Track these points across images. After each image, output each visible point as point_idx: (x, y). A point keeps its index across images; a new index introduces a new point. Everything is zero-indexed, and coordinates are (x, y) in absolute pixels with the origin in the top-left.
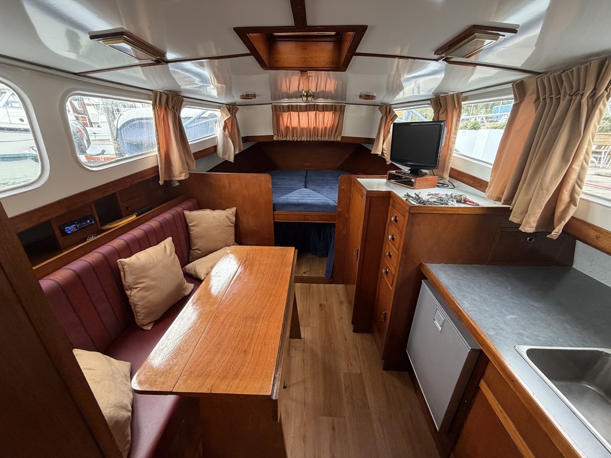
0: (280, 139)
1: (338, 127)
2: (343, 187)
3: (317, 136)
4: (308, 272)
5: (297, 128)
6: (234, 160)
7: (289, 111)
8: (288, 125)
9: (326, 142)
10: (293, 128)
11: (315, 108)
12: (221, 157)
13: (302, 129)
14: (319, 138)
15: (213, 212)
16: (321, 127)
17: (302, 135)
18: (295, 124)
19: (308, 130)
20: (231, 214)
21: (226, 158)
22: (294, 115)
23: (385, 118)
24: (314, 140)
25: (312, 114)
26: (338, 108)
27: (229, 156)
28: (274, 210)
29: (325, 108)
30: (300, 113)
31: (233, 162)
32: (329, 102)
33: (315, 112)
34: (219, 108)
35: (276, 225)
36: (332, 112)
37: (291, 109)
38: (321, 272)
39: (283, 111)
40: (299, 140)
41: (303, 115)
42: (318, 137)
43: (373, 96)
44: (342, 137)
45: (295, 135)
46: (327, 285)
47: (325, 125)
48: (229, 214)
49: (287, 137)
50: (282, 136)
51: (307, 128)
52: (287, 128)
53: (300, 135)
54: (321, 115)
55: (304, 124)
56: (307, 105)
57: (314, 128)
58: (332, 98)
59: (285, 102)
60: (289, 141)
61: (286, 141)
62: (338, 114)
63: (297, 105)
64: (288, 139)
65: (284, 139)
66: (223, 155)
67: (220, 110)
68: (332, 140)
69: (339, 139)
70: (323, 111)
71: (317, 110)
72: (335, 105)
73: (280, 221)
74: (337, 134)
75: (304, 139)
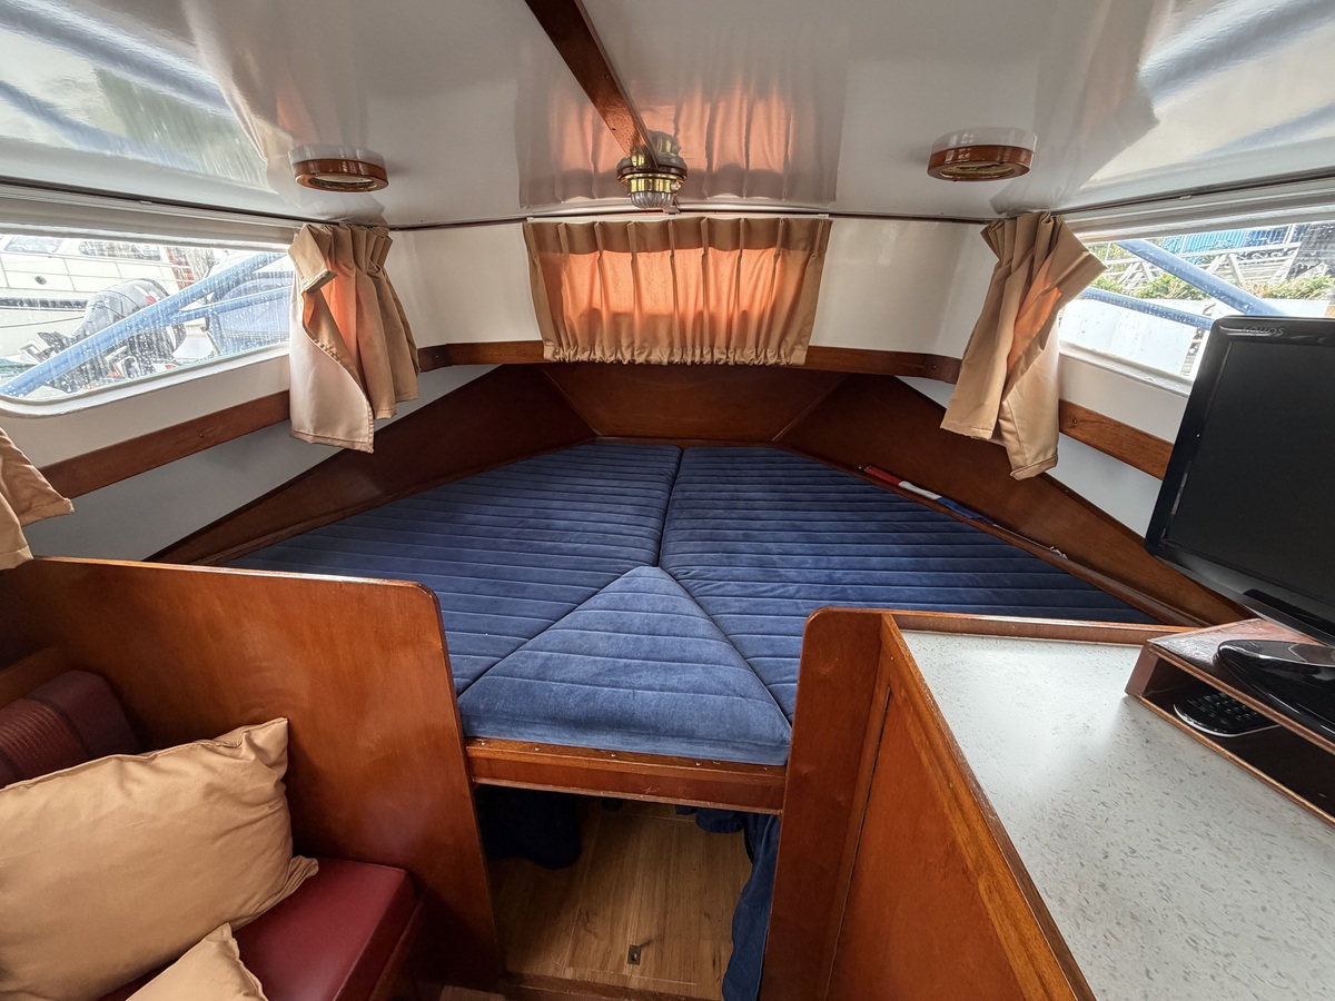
0: (567, 354)
1: (801, 304)
3: (712, 347)
5: (630, 315)
6: (375, 444)
7: (594, 247)
8: (597, 302)
9: (745, 366)
10: (616, 317)
11: (702, 234)
12: (309, 439)
13: (652, 320)
14: (717, 355)
16: (723, 310)
17: (651, 339)
18: (621, 300)
19: (676, 325)
20: (253, 760)
21: (339, 436)
22: (618, 262)
24: (697, 359)
25: (689, 259)
26: (798, 234)
27: (352, 431)
28: (466, 738)
29: (743, 235)
30: (642, 257)
31: (371, 450)
32: (759, 207)
33: (701, 251)
34: (287, 236)
36: (772, 251)
37: (600, 238)
39: (572, 250)
40: (640, 359)
41: (654, 264)
42: (716, 351)
43: (1017, 151)
44: (812, 351)
45: (624, 342)
47: (744, 304)
49: (592, 349)
50: (576, 343)
51: (671, 317)
52: (593, 315)
53: (644, 341)
54: (724, 261)
55: (658, 298)
56: (665, 224)
57: (699, 316)
58: (776, 194)
59: (577, 210)
60: (602, 363)
61: (591, 363)
62: (798, 257)
63: (625, 226)
64: (598, 356)
65: (584, 357)
66: (316, 430)
67: (287, 247)
68: (772, 361)
69: (799, 357)
70: (736, 246)
71: (711, 244)
72: (786, 220)
73: (504, 783)
74: (790, 339)
75: (660, 356)
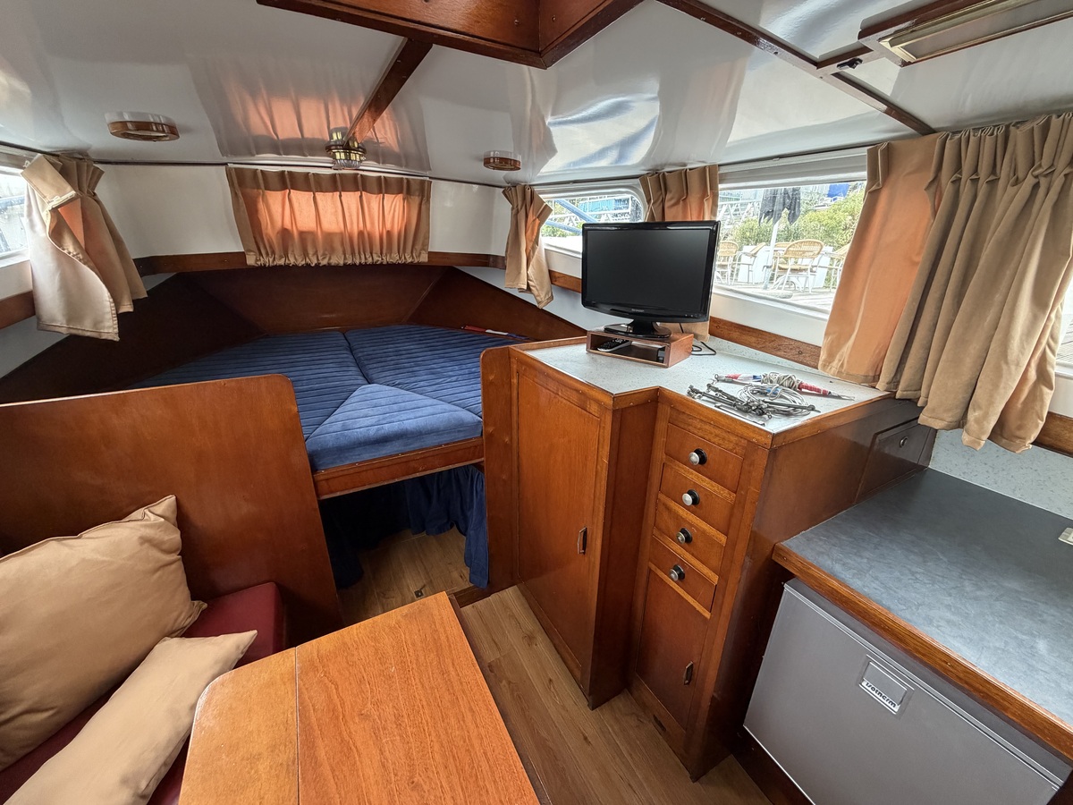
0: (267, 261)
1: (419, 229)
2: (491, 377)
3: (371, 254)
4: (427, 588)
5: (312, 233)
6: (120, 334)
7: (284, 187)
8: (288, 225)
9: (393, 264)
10: (301, 233)
11: (358, 184)
12: (59, 325)
13: (329, 237)
14: (376, 258)
15: (72, 542)
16: (376, 229)
17: (331, 250)
18: (306, 221)
19: (345, 239)
20: (159, 526)
21: (86, 328)
22: (301, 199)
23: (522, 213)
24: (363, 261)
25: (351, 198)
26: (415, 187)
27: (97, 323)
28: (314, 469)
29: (383, 186)
30: (319, 196)
31: (117, 338)
32: (390, 171)
33: (358, 193)
35: (328, 507)
36: (400, 196)
37: (288, 181)
38: (455, 575)
39: (267, 188)
40: (324, 262)
41: (327, 200)
42: (375, 256)
43: (515, 161)
44: (431, 254)
45: (311, 252)
46: (479, 604)
47: (388, 226)
48: (151, 526)
49: (286, 256)
50: (273, 253)
51: (341, 233)
52: (285, 234)
53: (325, 250)
54: (373, 201)
55: (331, 223)
56: (334, 176)
57: (361, 233)
58: (399, 164)
59: (269, 163)
60: (295, 266)
61: (286, 267)
62: (416, 200)
63: (307, 175)
64: (292, 261)
65: (282, 262)
66: (69, 321)
68: (409, 260)
69: (424, 258)
70: (380, 192)
71: (364, 190)
72: (407, 179)
73: (338, 494)
74: (418, 247)
75: (338, 260)
